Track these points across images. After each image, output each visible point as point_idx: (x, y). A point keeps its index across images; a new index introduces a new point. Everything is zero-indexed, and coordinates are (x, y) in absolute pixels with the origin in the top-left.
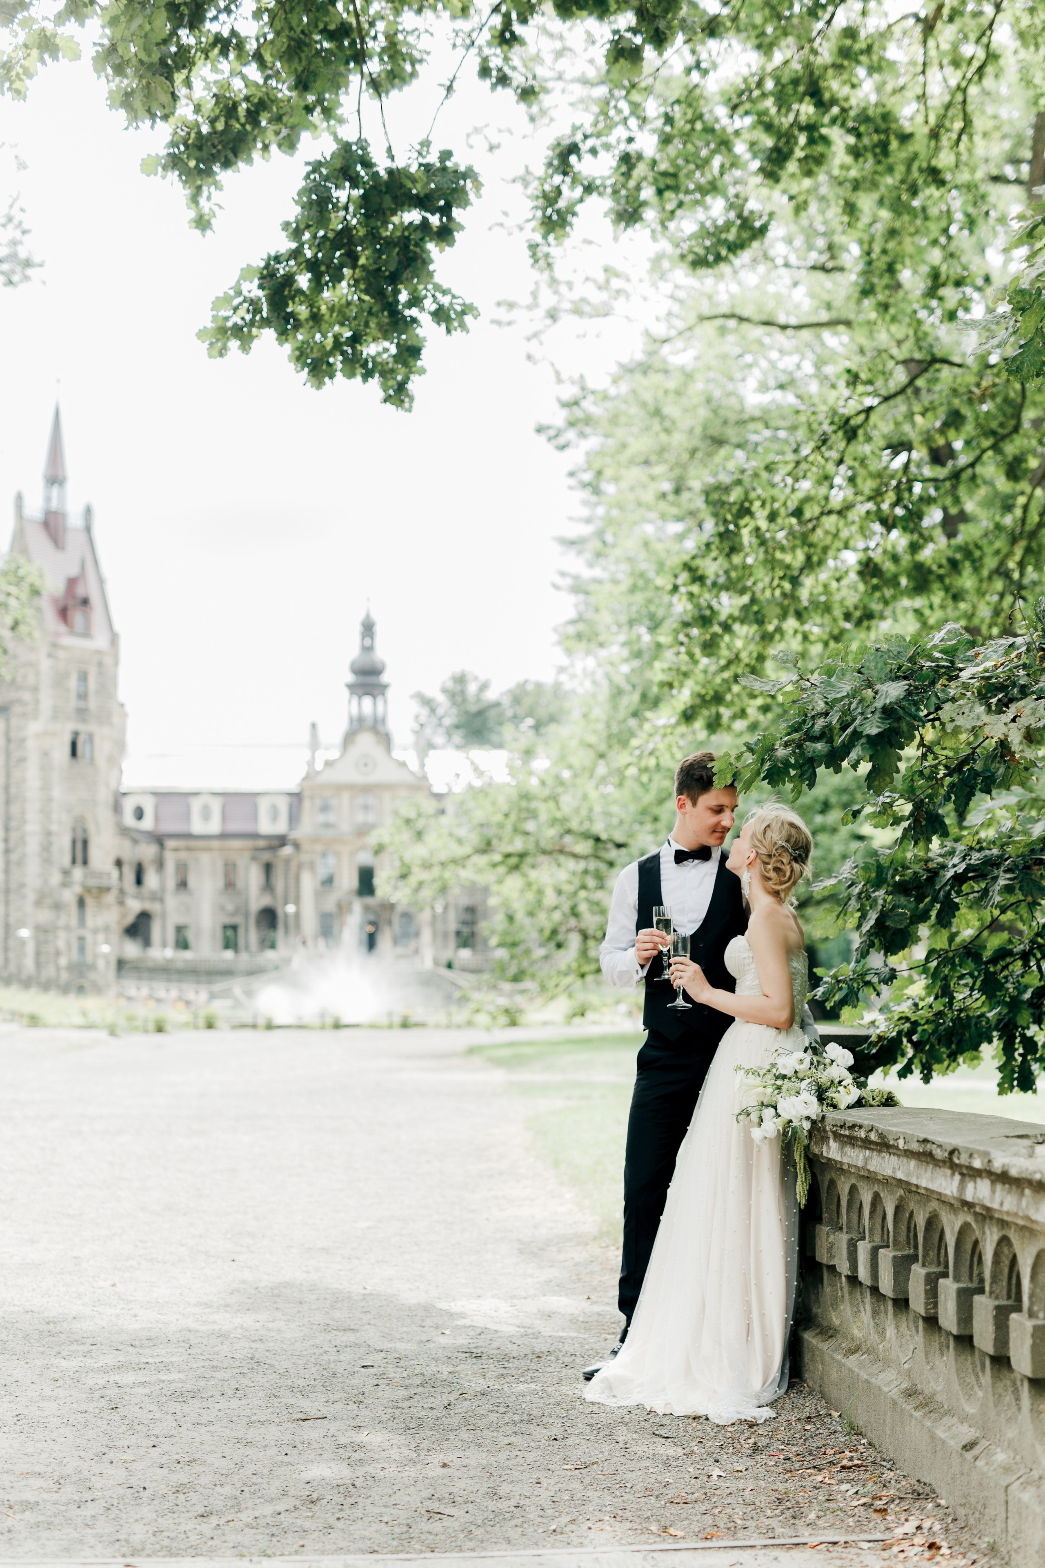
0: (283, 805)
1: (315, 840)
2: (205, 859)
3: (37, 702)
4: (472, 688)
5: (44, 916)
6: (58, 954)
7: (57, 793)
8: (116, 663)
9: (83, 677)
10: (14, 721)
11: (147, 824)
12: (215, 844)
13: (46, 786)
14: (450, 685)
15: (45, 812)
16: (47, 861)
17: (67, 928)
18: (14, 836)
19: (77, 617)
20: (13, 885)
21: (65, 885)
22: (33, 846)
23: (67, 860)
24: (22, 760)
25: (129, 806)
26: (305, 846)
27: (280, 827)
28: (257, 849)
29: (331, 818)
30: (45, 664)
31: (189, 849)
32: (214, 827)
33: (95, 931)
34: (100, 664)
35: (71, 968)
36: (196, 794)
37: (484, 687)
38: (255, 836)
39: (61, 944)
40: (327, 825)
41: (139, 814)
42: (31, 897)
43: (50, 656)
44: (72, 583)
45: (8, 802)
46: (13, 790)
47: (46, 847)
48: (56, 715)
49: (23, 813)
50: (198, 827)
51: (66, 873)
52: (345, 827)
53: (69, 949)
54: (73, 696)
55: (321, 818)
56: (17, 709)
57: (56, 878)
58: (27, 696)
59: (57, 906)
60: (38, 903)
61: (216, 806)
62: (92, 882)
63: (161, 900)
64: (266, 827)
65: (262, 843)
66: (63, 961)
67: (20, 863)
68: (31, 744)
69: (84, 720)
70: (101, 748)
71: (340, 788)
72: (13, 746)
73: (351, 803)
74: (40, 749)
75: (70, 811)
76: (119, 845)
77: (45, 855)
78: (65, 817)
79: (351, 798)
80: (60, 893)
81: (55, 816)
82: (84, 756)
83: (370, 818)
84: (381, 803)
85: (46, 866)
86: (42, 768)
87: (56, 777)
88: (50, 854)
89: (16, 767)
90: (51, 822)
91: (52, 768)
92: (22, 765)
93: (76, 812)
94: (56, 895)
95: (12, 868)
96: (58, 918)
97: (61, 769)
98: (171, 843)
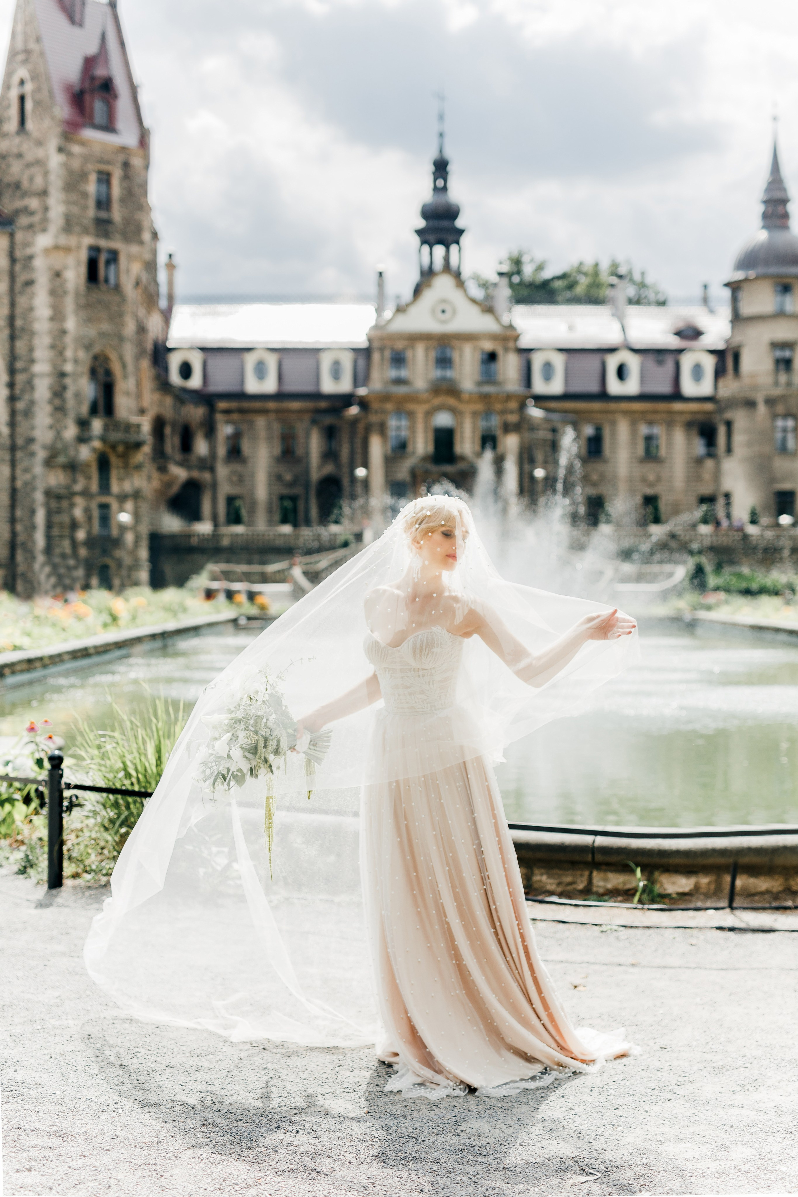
0: (347, 362)
1: (386, 398)
2: (261, 422)
3: (46, 209)
4: (528, 270)
5: (57, 479)
6: (74, 525)
7: (71, 324)
8: (147, 167)
9: (105, 178)
10: (19, 236)
11: (195, 382)
12: (271, 405)
13: (57, 316)
14: (505, 268)
15: (58, 348)
16: (59, 410)
17: (86, 493)
18: (20, 378)
19: (98, 107)
20: (20, 441)
21: (82, 439)
22: (42, 390)
23: (86, 409)
24: (30, 283)
25: (174, 362)
26: (375, 405)
27: (345, 386)
28: (317, 411)
29: (404, 373)
30: (55, 160)
31: (241, 411)
32: (270, 386)
33: (122, 498)
34: (126, 165)
35: (90, 542)
36: (250, 350)
37: (540, 268)
38: (318, 396)
39: (78, 513)
40: (399, 381)
41: (186, 370)
42: (41, 454)
43: (60, 150)
44: (89, 63)
45: (13, 338)
46: (19, 323)
47: (59, 392)
48: (68, 226)
49: (31, 349)
50: (252, 386)
51: (83, 424)
52: (420, 383)
53: (89, 519)
54: (91, 203)
55: (393, 373)
56: (23, 221)
57: (71, 432)
58: (34, 203)
59: (72, 467)
60: (49, 463)
61: (272, 362)
62: (115, 436)
63: (212, 469)
64: (328, 386)
65: (323, 404)
66: (81, 535)
67: (28, 413)
68: (39, 263)
69: (106, 235)
70: (128, 271)
71: (414, 338)
72: (18, 267)
73: (427, 355)
74: (50, 268)
75: (88, 347)
76: (161, 403)
77: (57, 402)
78: (82, 354)
79: (427, 350)
80: (77, 451)
81: (69, 353)
82: (106, 280)
83: (449, 373)
84: (461, 356)
85: (59, 415)
86: (53, 293)
87: (69, 304)
88: (64, 400)
89: (22, 293)
90: (65, 361)
91: (65, 293)
92: (29, 290)
93: (97, 349)
94: (72, 453)
95: (19, 418)
96: (75, 481)
97: (77, 294)
98: (222, 405)
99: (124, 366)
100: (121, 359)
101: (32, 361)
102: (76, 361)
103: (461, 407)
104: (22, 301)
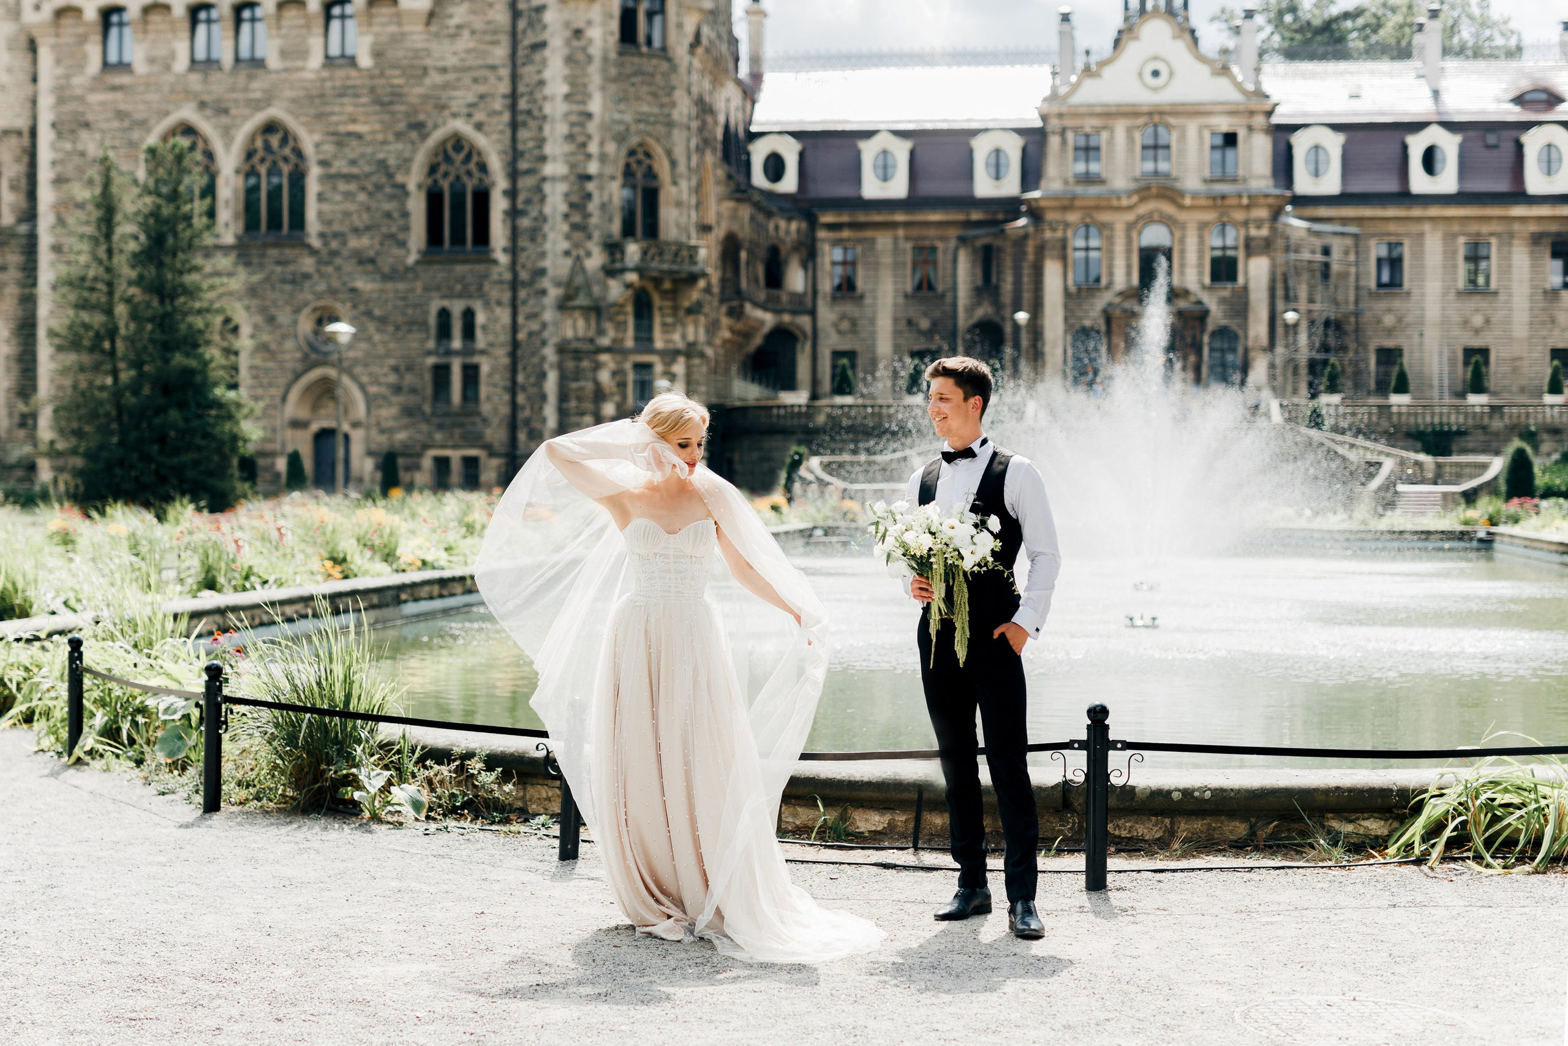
0: (1013, 148)
1: (1068, 204)
2: (884, 241)
5: (574, 327)
7: (595, 105)
11: (788, 184)
12: (900, 217)
13: (577, 93)
15: (577, 140)
16: (579, 229)
17: (616, 349)
18: (525, 183)
20: (524, 275)
21: (610, 272)
22: (556, 200)
23: (616, 227)
24: (539, 47)
25: (759, 152)
26: (1050, 216)
27: (1010, 186)
28: (968, 224)
29: (1094, 167)
31: (854, 226)
32: (898, 188)
33: (670, 356)
36: (869, 134)
38: (968, 202)
39: (605, 377)
40: (1088, 179)
41: (775, 166)
42: (554, 293)
45: (514, 126)
46: (523, 104)
47: (578, 204)
49: (541, 142)
50: (871, 188)
51: (613, 248)
52: (1120, 182)
53: (622, 385)
55: (1081, 167)
57: (596, 260)
59: (597, 311)
60: (564, 306)
61: (900, 153)
62: (656, 265)
64: (984, 187)
65: (976, 216)
66: (609, 409)
67: (535, 234)
68: (552, 17)
70: (680, 26)
71: (1110, 114)
72: (522, 24)
73: (1130, 140)
74: (567, 24)
75: (620, 138)
76: (734, 217)
77: (577, 218)
78: (611, 148)
79: (1130, 131)
80: (605, 287)
81: (593, 148)
82: (649, 41)
83: (1163, 166)
84: (1183, 137)
85: (578, 236)
86: (569, 60)
87: (594, 76)
88: (587, 216)
89: (529, 61)
90: (589, 156)
91: (590, 59)
92: (537, 57)
93: (634, 140)
94: (596, 290)
95: (523, 242)
96: (601, 332)
97: (605, 59)
98: (827, 218)
99: (673, 164)
100: (669, 153)
101: (543, 159)
102: (603, 158)
103: (1182, 216)
104: (528, 72)
